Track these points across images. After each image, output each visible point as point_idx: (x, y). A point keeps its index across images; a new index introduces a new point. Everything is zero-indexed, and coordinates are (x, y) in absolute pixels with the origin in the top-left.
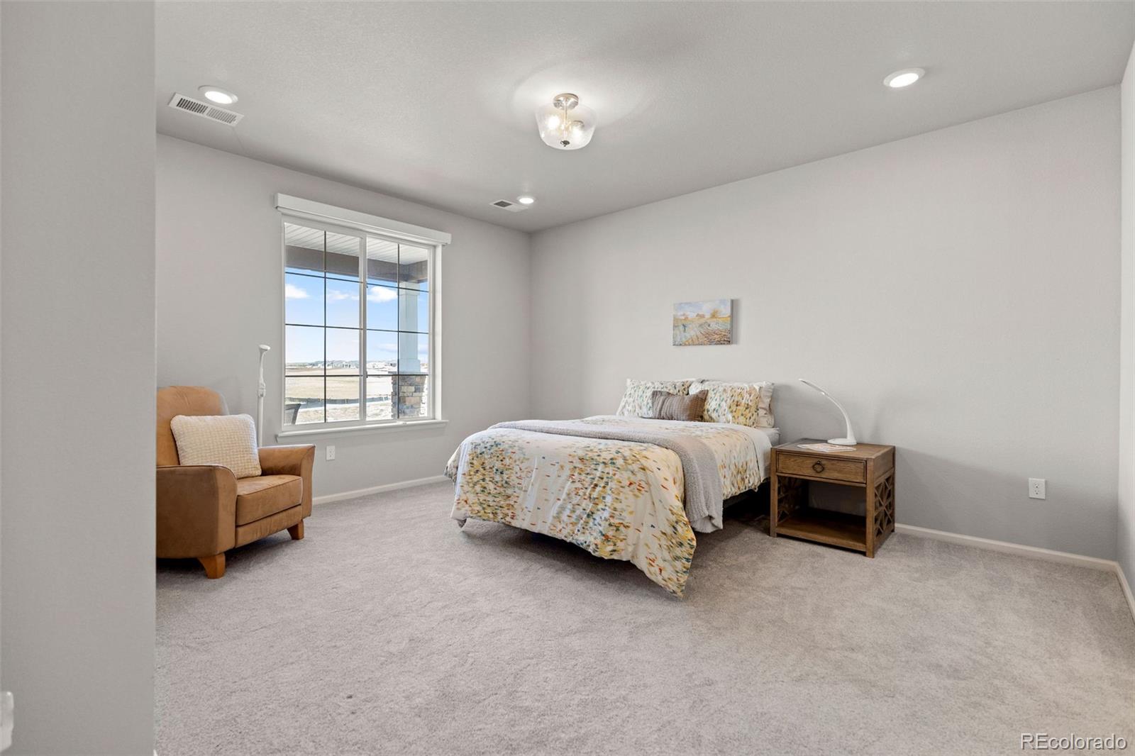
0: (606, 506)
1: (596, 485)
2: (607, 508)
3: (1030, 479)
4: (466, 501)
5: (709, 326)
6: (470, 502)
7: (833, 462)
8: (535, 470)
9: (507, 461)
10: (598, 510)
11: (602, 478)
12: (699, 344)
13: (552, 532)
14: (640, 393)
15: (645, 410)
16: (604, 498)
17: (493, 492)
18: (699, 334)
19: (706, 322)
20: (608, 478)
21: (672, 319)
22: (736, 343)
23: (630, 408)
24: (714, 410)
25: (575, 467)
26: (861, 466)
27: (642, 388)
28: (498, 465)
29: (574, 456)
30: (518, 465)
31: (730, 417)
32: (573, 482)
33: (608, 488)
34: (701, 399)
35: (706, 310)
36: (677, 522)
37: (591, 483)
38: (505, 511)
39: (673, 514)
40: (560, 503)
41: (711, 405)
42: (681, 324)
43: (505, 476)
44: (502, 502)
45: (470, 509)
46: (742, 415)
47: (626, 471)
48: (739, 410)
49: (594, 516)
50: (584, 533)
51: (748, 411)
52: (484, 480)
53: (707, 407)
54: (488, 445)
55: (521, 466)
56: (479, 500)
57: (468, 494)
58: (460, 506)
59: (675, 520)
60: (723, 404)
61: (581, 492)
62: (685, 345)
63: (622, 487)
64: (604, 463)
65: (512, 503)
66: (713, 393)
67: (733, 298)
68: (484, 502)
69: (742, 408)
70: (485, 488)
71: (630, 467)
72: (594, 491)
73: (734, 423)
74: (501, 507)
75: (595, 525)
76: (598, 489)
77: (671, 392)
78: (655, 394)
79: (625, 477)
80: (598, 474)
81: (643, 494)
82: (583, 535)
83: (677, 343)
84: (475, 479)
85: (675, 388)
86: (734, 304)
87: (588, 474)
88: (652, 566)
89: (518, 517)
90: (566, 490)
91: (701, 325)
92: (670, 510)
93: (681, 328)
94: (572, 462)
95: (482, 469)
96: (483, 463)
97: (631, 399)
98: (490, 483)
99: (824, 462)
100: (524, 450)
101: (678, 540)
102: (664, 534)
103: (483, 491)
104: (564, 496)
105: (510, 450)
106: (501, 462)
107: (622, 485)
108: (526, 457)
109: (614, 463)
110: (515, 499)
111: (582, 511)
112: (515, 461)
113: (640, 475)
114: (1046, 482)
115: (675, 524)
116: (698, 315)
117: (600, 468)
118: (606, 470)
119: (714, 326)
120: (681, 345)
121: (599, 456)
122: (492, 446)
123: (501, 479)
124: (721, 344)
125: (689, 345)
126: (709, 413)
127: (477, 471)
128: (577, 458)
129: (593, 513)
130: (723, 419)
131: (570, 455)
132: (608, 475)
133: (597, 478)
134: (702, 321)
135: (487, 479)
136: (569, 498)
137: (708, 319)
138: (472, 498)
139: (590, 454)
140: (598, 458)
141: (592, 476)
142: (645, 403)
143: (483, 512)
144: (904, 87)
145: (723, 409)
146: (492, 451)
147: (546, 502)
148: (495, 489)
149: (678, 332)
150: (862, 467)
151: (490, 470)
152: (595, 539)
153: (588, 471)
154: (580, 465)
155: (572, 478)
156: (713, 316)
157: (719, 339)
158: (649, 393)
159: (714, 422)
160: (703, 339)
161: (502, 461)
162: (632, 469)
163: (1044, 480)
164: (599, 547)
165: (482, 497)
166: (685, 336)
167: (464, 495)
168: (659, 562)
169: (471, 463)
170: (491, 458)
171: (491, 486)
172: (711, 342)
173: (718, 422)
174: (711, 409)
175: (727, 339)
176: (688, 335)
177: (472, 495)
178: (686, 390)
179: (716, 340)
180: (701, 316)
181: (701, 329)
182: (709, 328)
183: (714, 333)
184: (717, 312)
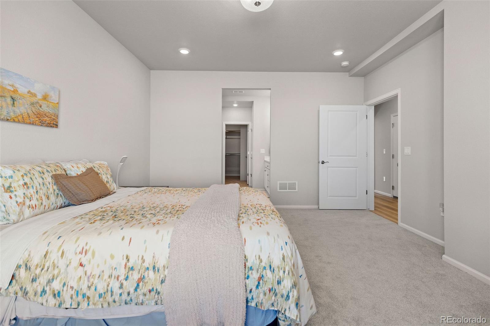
5: (41, 107)
12: (30, 124)
18: (30, 112)
19: (38, 103)
62: (15, 121)
91: (32, 104)
116: (30, 93)
119: (45, 108)
120: (9, 120)
124: (51, 126)
125: (20, 121)
134: (34, 100)
137: (39, 100)
149: (5, 104)
156: (45, 98)
157: (49, 122)
160: (34, 119)
166: (14, 111)
175: (54, 123)
176: (17, 111)
179: (47, 122)
180: (32, 95)
181: (33, 108)
182: (41, 109)
183: (45, 115)
184: (48, 96)
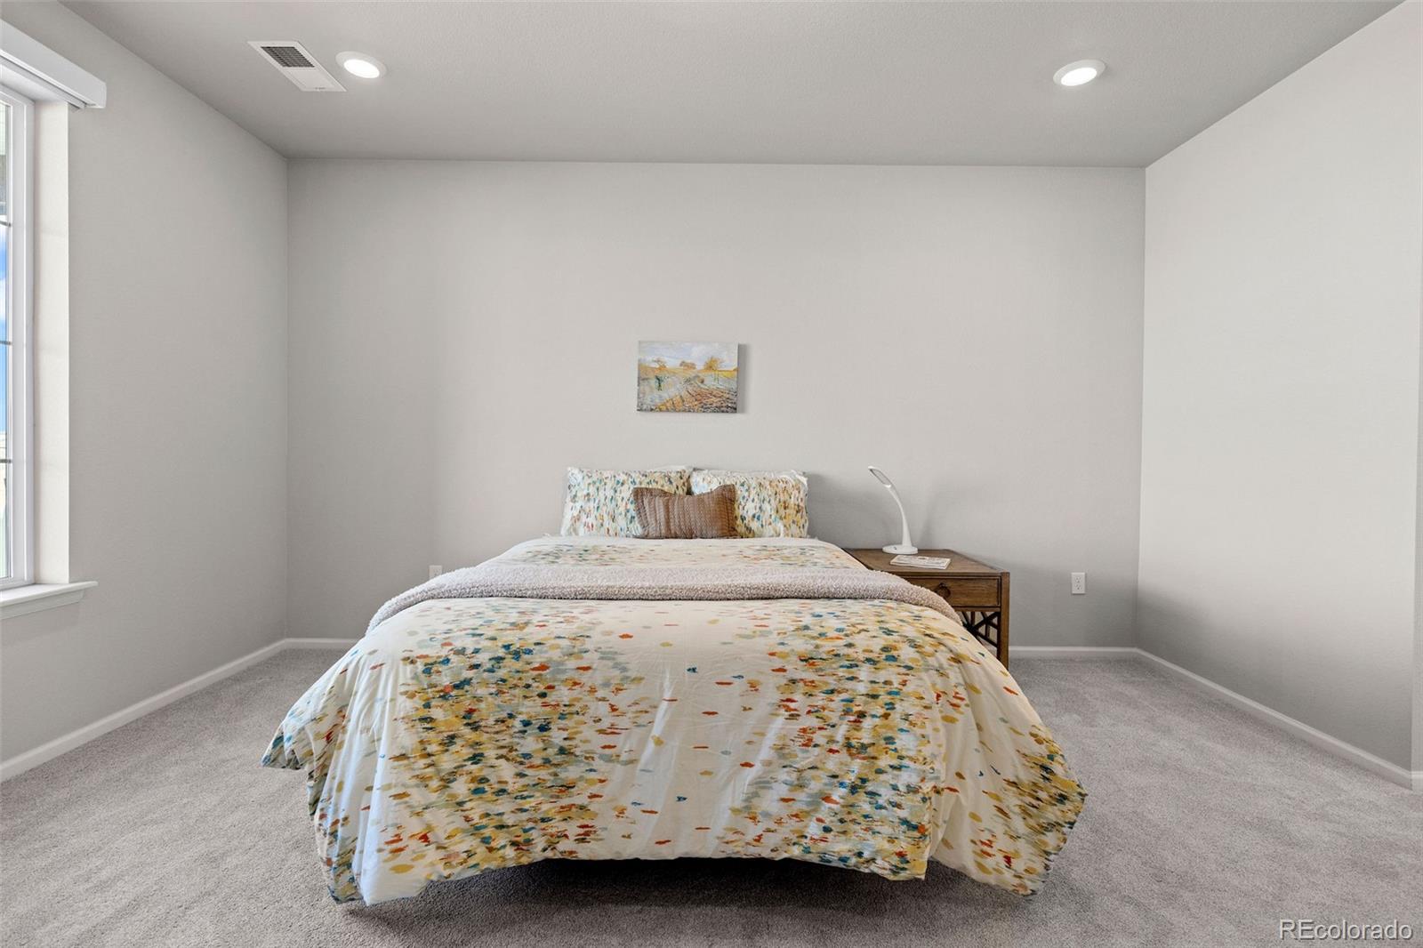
0: (901, 758)
1: (862, 715)
2: (906, 762)
3: (1073, 574)
4: (425, 838)
5: (702, 382)
6: (440, 834)
7: (961, 583)
8: (664, 705)
9: (563, 694)
10: (879, 772)
11: (875, 697)
12: (684, 411)
13: (731, 846)
14: (610, 493)
15: (622, 522)
16: (890, 740)
17: (513, 785)
18: (684, 393)
19: (698, 377)
20: (890, 693)
21: (636, 366)
22: (743, 411)
23: (591, 520)
24: (754, 516)
25: (794, 681)
26: (995, 584)
27: (610, 484)
28: (531, 708)
29: (784, 656)
30: (603, 699)
31: (780, 526)
32: (793, 717)
33: (896, 716)
34: (726, 499)
35: (698, 356)
36: (1051, 757)
37: (847, 712)
38: (557, 826)
39: (1039, 742)
40: (750, 774)
41: (747, 508)
42: (651, 376)
43: (557, 736)
44: (545, 807)
45: (442, 853)
46: (794, 522)
47: (927, 670)
48: (789, 515)
49: (870, 787)
50: (844, 833)
51: (799, 515)
52: (476, 758)
53: (739, 512)
54: (482, 658)
55: (614, 700)
56: (467, 819)
57: (427, 816)
58: (403, 859)
59: (1045, 752)
60: (766, 506)
61: (819, 738)
62: (661, 410)
63: (925, 707)
64: (868, 660)
65: (581, 800)
66: (743, 489)
67: (741, 343)
68: (485, 821)
69: (791, 511)
70: (484, 780)
71: (931, 661)
72: (858, 729)
73: (788, 535)
74: (543, 820)
75: (881, 807)
76: (867, 723)
77: (666, 489)
78: (639, 494)
79: (923, 683)
80: (862, 688)
81: (962, 713)
82: (843, 837)
83: (645, 407)
84: (447, 762)
85: (671, 483)
86: (742, 351)
87: (832, 692)
88: (990, 855)
89: (603, 834)
90: (771, 739)
91: (688, 381)
92: (1032, 735)
93: (654, 383)
94: (782, 670)
95: (466, 731)
96: (471, 711)
97: (592, 505)
98: (502, 761)
99: (949, 584)
100: (621, 659)
101: (1054, 791)
102: (1014, 784)
103: (476, 791)
104: (765, 752)
105: (572, 663)
106: (539, 701)
107: (926, 702)
108: (632, 674)
109: (894, 658)
110: (595, 789)
111: (826, 780)
112: (593, 690)
113: (955, 676)
114: (1086, 575)
115: (1047, 762)
116: (683, 364)
117: (864, 672)
118: (882, 676)
119: (710, 383)
120: (652, 410)
121: (850, 645)
122: (499, 659)
123: (541, 745)
124: (723, 412)
125: (668, 410)
126: (746, 522)
127: (452, 739)
128: (794, 658)
129: (864, 781)
130: (769, 530)
131: (772, 654)
132: (888, 688)
133: (859, 700)
134: (691, 374)
135: (490, 753)
136: (783, 756)
137: (699, 371)
138: (444, 821)
139: (827, 646)
140: (850, 651)
141: (844, 696)
142: (622, 509)
143: (481, 850)
144: (1079, 86)
145: (767, 514)
146: (501, 673)
147: (706, 778)
148: (521, 775)
149: (647, 389)
150: (996, 586)
151: (498, 727)
152: (891, 840)
153: (832, 683)
154: (809, 675)
155: (788, 709)
156: (710, 366)
157: (719, 404)
158: (627, 492)
159: (754, 537)
160: (691, 402)
161: (543, 695)
162: (937, 665)
163: (1083, 574)
164: (908, 858)
165: (476, 809)
166: (660, 397)
167: (415, 819)
168: (1003, 843)
169: (423, 720)
170: (500, 692)
171: (507, 771)
172: (705, 408)
173: (760, 537)
174: (749, 516)
175: (730, 405)
176: (665, 395)
177: (444, 813)
178: (686, 484)
179: (715, 405)
180: (688, 366)
181: (688, 387)
182: (702, 386)
183: (711, 394)
184: (715, 361)
